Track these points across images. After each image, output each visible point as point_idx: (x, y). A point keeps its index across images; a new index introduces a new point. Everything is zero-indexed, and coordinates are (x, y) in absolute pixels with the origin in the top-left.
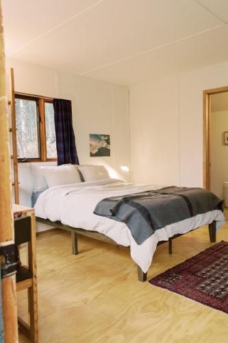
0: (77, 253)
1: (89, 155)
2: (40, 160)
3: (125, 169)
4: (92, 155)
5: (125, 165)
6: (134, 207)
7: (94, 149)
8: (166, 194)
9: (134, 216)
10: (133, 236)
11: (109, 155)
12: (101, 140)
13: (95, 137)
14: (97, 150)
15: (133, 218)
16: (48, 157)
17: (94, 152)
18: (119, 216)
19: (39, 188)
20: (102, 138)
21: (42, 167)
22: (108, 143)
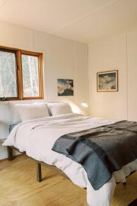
0: (41, 180)
1: (57, 94)
2: (17, 98)
3: (85, 105)
4: (59, 95)
5: (85, 102)
6: (90, 147)
7: (61, 90)
8: (120, 129)
9: (91, 157)
10: (90, 180)
11: (73, 95)
12: (66, 83)
13: (62, 81)
14: (63, 91)
15: (89, 160)
16: (24, 96)
17: (61, 93)
18: (76, 156)
19: (14, 122)
20: (68, 82)
21: (18, 105)
22: (72, 86)
